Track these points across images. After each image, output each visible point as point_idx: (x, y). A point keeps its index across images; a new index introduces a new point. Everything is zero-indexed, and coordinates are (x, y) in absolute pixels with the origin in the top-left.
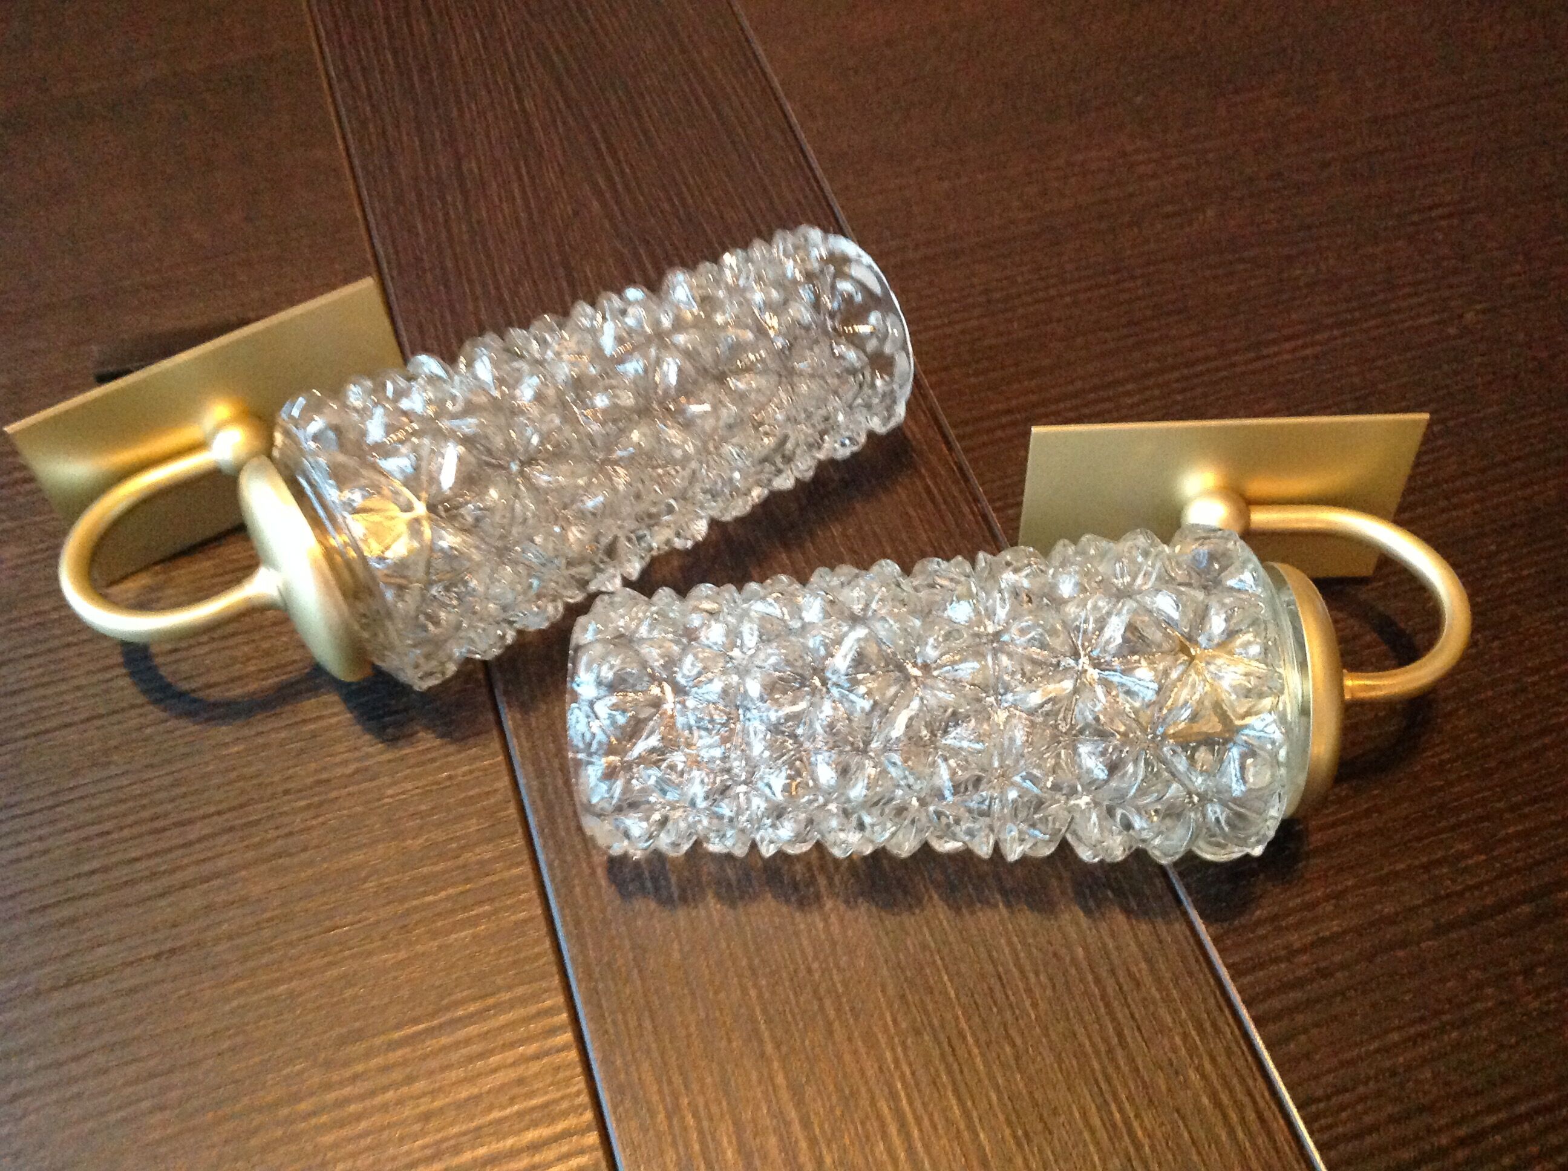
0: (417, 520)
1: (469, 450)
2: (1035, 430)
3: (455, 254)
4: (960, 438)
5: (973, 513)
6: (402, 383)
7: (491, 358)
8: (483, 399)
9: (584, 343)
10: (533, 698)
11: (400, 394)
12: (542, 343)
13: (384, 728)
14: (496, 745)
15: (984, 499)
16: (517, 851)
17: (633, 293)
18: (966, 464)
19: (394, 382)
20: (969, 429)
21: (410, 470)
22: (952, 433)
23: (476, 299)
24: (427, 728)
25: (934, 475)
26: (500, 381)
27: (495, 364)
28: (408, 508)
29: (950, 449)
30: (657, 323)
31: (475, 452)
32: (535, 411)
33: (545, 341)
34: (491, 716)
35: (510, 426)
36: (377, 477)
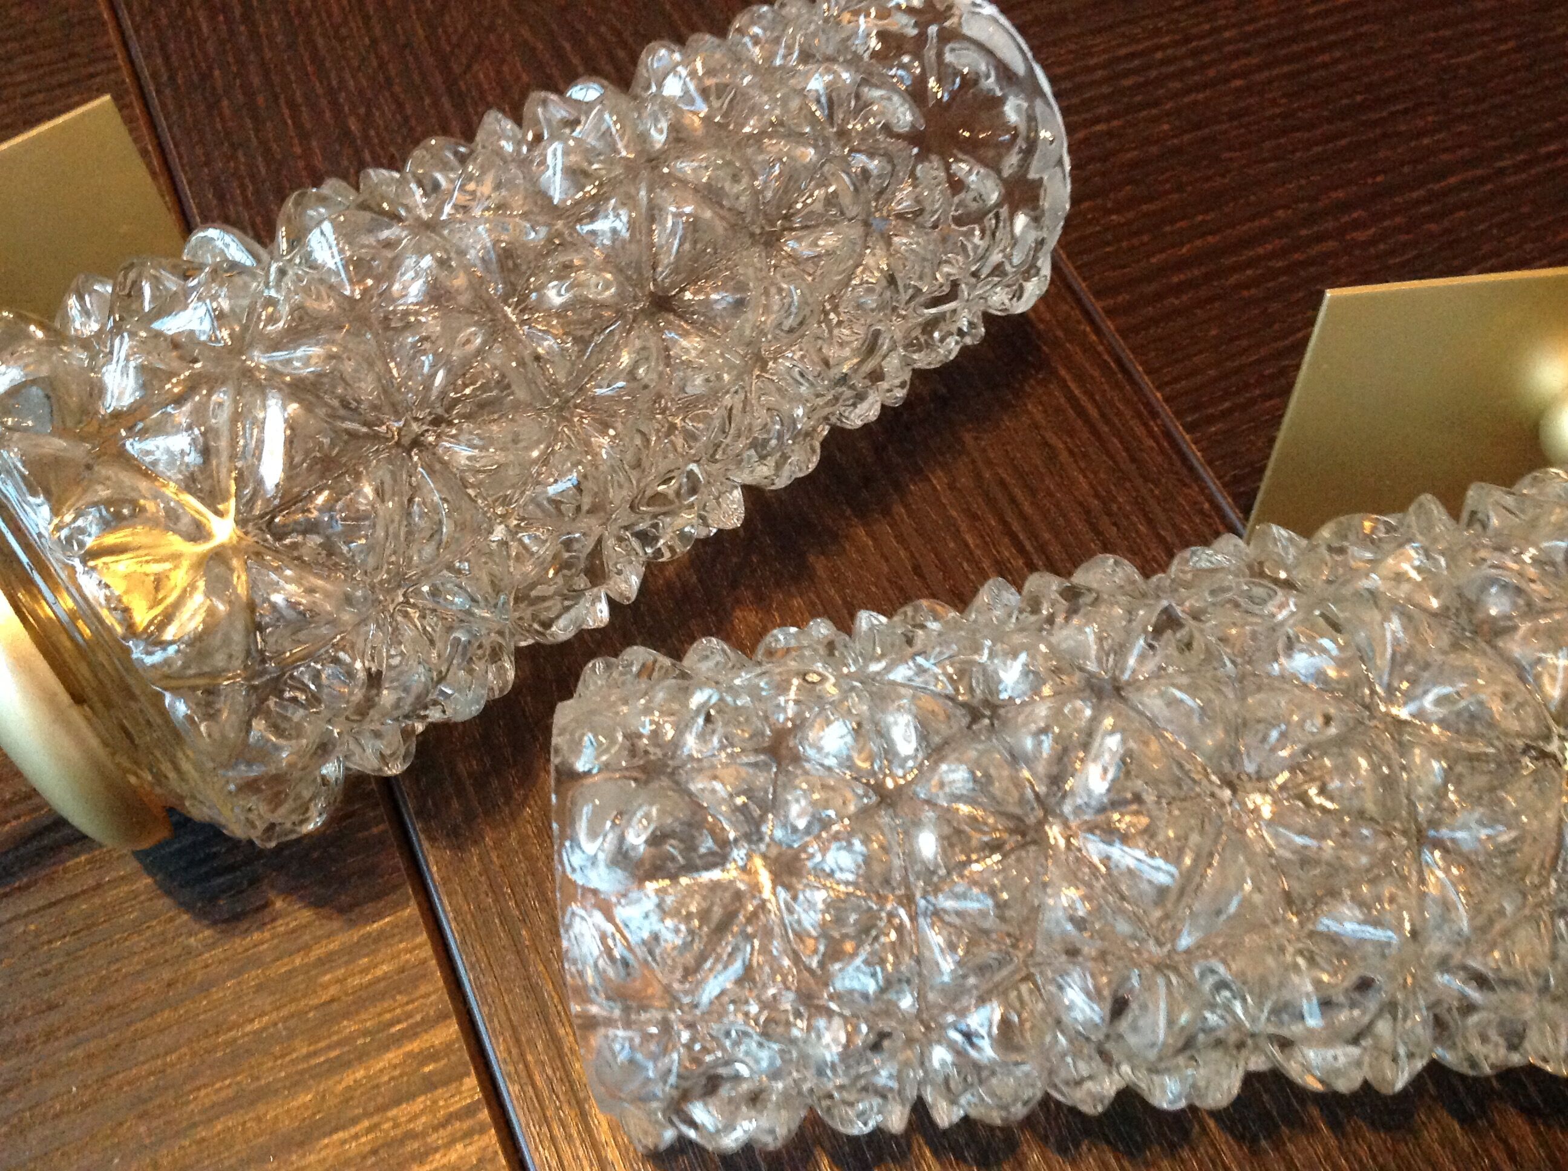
0: (218, 556)
1: (309, 408)
2: (1329, 293)
3: (263, 64)
4: (1110, 312)
5: (1151, 433)
6: (172, 283)
7: (337, 227)
8: (327, 305)
9: (510, 185)
10: (470, 817)
11: (167, 305)
12: (432, 189)
13: (213, 899)
14: (411, 911)
15: (1166, 411)
16: (469, 1111)
17: (586, 92)
18: (1128, 356)
19: (156, 282)
20: (1123, 298)
21: (193, 458)
22: (1097, 306)
23: (304, 136)
24: (288, 892)
25: (1081, 378)
26: (359, 267)
27: (346, 233)
28: (198, 532)
29: (1097, 330)
30: (643, 138)
31: (321, 412)
32: (430, 321)
33: (436, 186)
34: (399, 861)
35: (386, 355)
36: (127, 478)
